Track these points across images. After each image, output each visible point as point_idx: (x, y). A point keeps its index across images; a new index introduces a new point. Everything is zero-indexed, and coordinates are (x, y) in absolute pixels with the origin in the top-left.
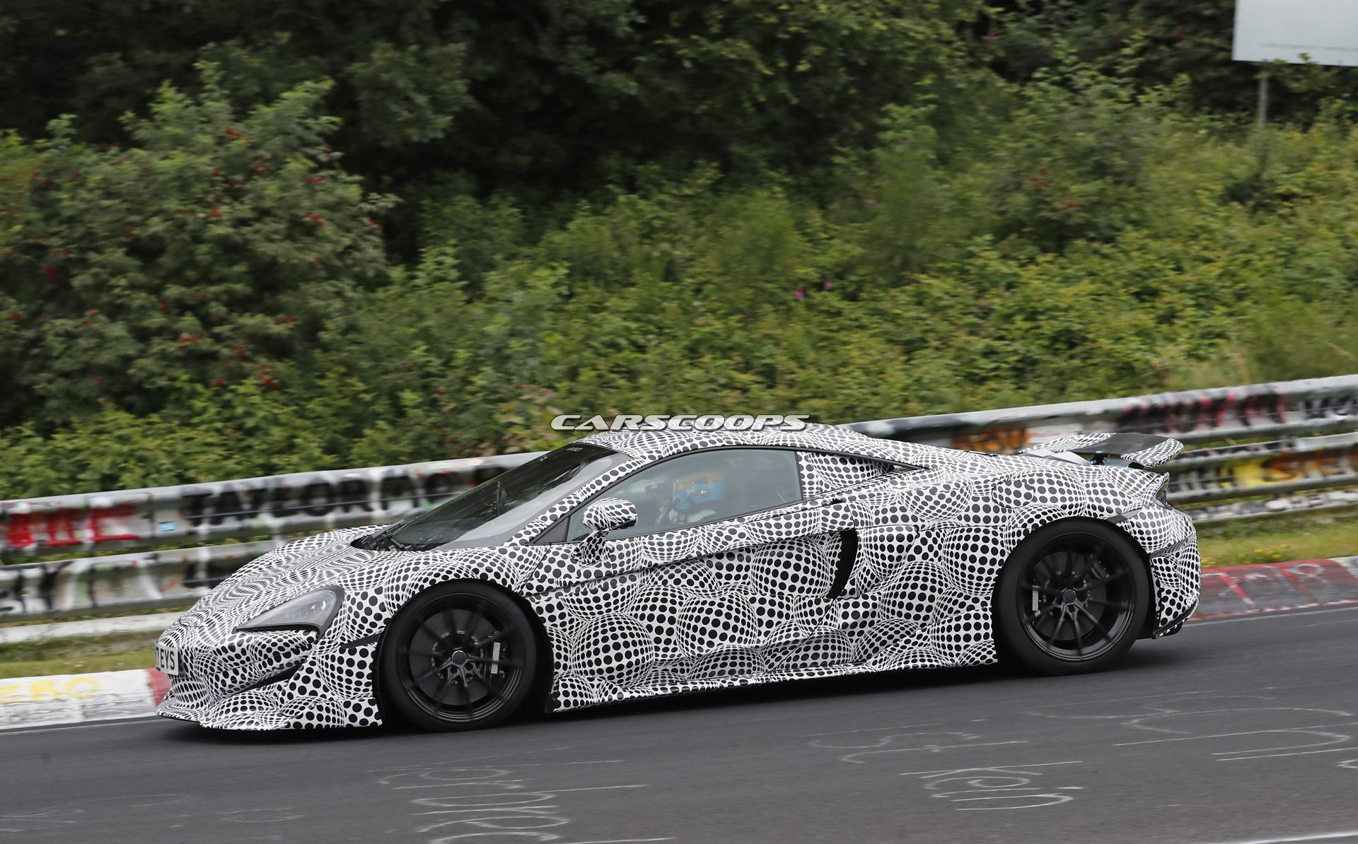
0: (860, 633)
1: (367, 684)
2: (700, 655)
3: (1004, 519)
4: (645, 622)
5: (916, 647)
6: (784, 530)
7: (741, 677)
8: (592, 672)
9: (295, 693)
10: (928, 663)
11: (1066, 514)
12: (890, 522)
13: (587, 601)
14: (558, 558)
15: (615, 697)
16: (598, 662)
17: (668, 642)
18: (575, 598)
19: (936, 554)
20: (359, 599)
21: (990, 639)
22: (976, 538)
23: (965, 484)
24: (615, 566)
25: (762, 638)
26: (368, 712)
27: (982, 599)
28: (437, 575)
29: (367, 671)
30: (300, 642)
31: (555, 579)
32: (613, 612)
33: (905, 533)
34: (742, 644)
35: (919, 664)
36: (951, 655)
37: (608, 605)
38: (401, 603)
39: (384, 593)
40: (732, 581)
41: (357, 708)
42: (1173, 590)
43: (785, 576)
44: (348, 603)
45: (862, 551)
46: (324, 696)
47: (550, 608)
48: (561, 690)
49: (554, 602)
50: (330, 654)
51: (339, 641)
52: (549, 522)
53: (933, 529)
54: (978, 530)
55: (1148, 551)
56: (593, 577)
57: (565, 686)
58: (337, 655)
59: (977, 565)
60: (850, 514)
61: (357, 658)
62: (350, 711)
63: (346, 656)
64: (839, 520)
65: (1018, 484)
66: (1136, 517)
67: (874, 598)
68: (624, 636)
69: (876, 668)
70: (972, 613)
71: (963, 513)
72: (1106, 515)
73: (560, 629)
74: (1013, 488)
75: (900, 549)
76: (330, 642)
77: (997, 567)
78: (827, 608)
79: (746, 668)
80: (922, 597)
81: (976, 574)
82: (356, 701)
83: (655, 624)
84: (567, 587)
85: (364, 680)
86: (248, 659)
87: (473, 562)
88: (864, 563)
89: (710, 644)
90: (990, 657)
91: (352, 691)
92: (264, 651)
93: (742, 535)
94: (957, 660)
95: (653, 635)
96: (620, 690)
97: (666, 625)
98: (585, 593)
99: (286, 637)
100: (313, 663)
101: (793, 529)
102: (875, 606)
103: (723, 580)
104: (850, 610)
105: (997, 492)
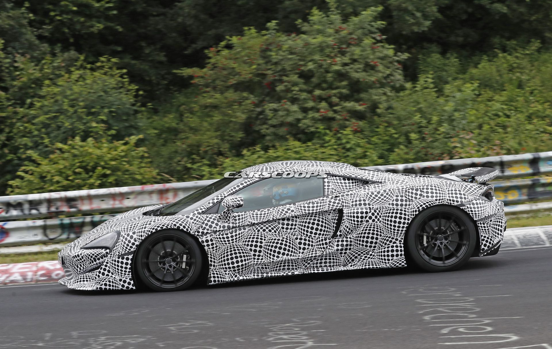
0: (345, 253)
1: (129, 272)
2: (273, 262)
3: (409, 205)
4: (249, 247)
5: (369, 259)
6: (311, 209)
7: (293, 271)
8: (226, 268)
9: (101, 275)
10: (375, 266)
11: (437, 203)
12: (358, 206)
13: (223, 238)
14: (212, 220)
15: (236, 279)
16: (228, 264)
17: (259, 256)
18: (218, 237)
19: (378, 220)
20: (126, 236)
21: (403, 256)
22: (397, 213)
23: (393, 190)
24: (236, 224)
25: (301, 254)
26: (129, 283)
27: (399, 239)
28: (158, 227)
29: (129, 266)
30: (103, 254)
31: (210, 229)
32: (235, 243)
33: (364, 211)
34: (292, 257)
35: (371, 266)
36: (386, 263)
37: (233, 240)
38: (143, 238)
39: (136, 234)
40: (289, 230)
41: (125, 282)
42: (487, 236)
43: (312, 228)
44: (121, 238)
45: (344, 218)
46: (111, 276)
47: (207, 241)
48: (212, 275)
49: (209, 238)
50: (114, 259)
51: (118, 254)
52: (211, 205)
53: (377, 209)
54: (397, 210)
55: (475, 219)
56: (226, 228)
57: (214, 274)
58: (117, 259)
59: (397, 225)
60: (340, 202)
61: (125, 261)
62: (122, 283)
63: (120, 260)
64: (336, 205)
65: (417, 190)
66: (470, 204)
67: (350, 238)
68: (240, 253)
69: (352, 268)
70: (395, 245)
71: (391, 202)
72: (456, 203)
73: (211, 250)
74: (414, 192)
75: (362, 217)
76: (114, 254)
77: (406, 225)
78: (330, 242)
79: (294, 267)
80: (372, 238)
81: (396, 228)
82: (124, 279)
83: (253, 248)
84: (215, 232)
85: (128, 270)
86: (84, 260)
87: (174, 221)
88: (346, 223)
89: (278, 257)
90: (403, 264)
91: (123, 275)
92: (90, 257)
93: (292, 211)
94: (388, 265)
95: (253, 253)
96: (238, 276)
97: (258, 249)
98: (223, 235)
99: (98, 252)
100: (107, 263)
101: (315, 208)
102: (351, 241)
103: (285, 230)
104: (340, 243)
105: (407, 193)
